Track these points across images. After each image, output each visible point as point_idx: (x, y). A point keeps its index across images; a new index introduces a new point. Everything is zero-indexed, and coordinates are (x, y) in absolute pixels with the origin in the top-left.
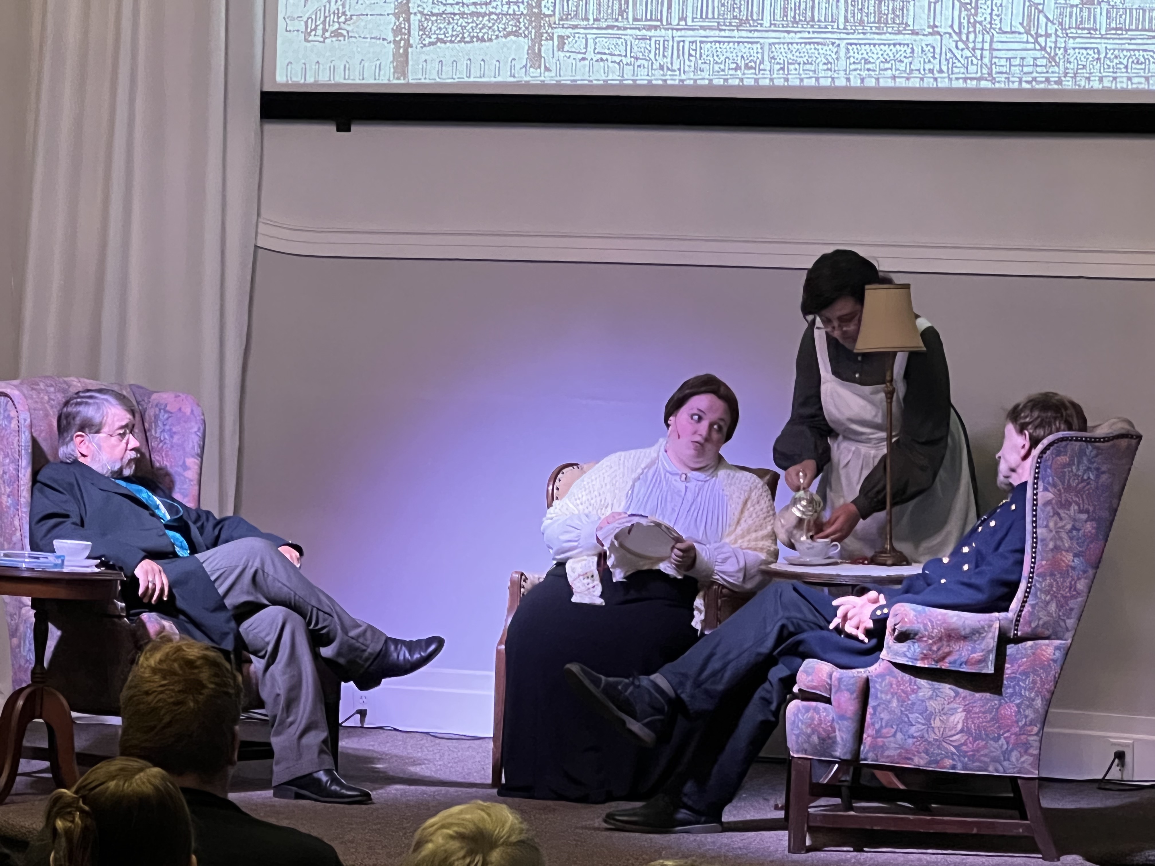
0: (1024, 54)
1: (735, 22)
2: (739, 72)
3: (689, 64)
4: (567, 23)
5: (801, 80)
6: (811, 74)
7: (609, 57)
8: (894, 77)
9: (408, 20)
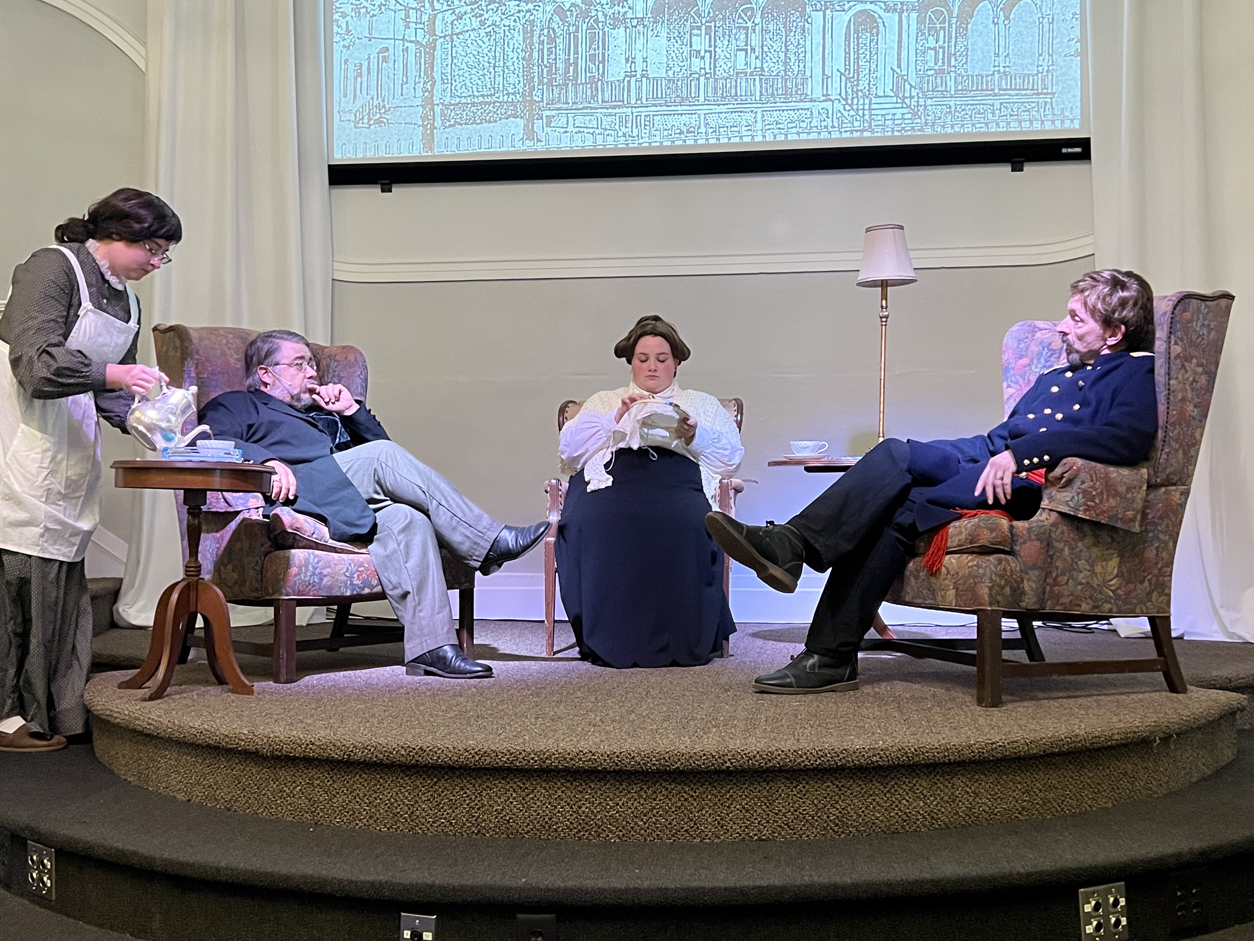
0: (895, 111)
1: (678, 100)
2: (683, 137)
3: (645, 133)
4: (552, 107)
5: (729, 139)
6: (737, 134)
7: (586, 130)
8: (798, 133)
9: (433, 110)
